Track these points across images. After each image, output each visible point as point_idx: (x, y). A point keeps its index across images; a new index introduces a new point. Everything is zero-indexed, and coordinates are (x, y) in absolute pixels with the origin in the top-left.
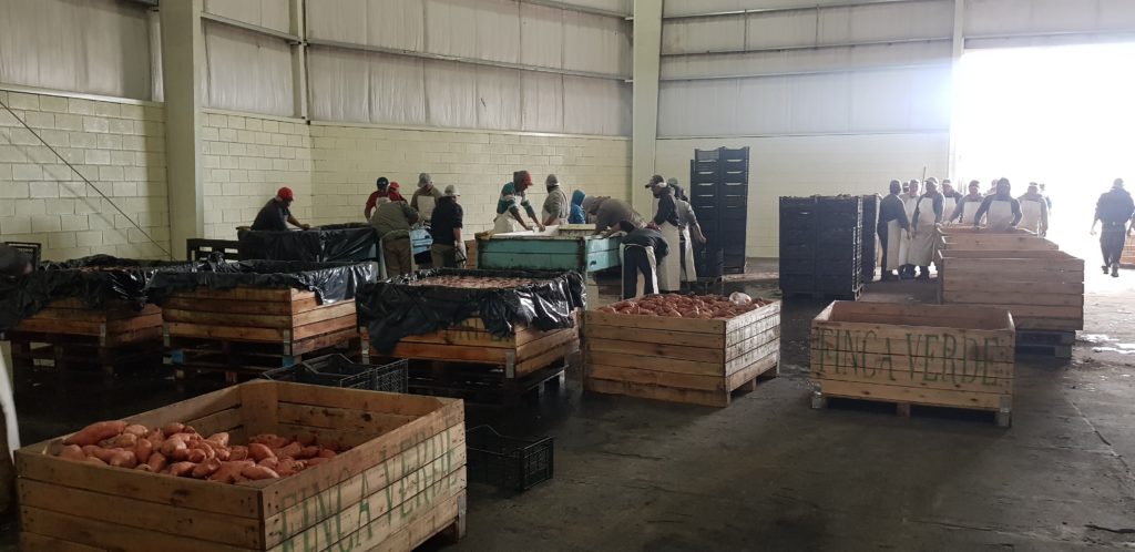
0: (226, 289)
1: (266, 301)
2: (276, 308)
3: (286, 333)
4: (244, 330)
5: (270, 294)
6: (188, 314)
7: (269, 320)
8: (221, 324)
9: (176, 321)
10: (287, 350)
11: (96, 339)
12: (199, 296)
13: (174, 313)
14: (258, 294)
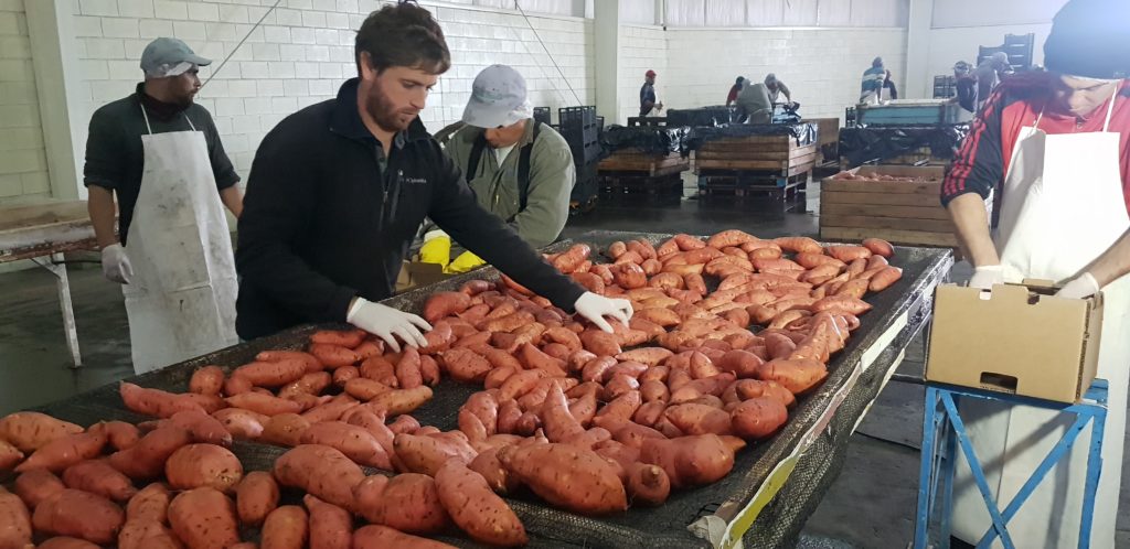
0: (744, 137)
1: (772, 143)
2: (779, 148)
3: (785, 163)
4: (755, 162)
5: (775, 139)
6: (714, 154)
7: (773, 155)
8: (739, 159)
9: (705, 159)
10: (784, 174)
11: (648, 173)
12: (723, 142)
13: (704, 154)
14: (766, 140)
